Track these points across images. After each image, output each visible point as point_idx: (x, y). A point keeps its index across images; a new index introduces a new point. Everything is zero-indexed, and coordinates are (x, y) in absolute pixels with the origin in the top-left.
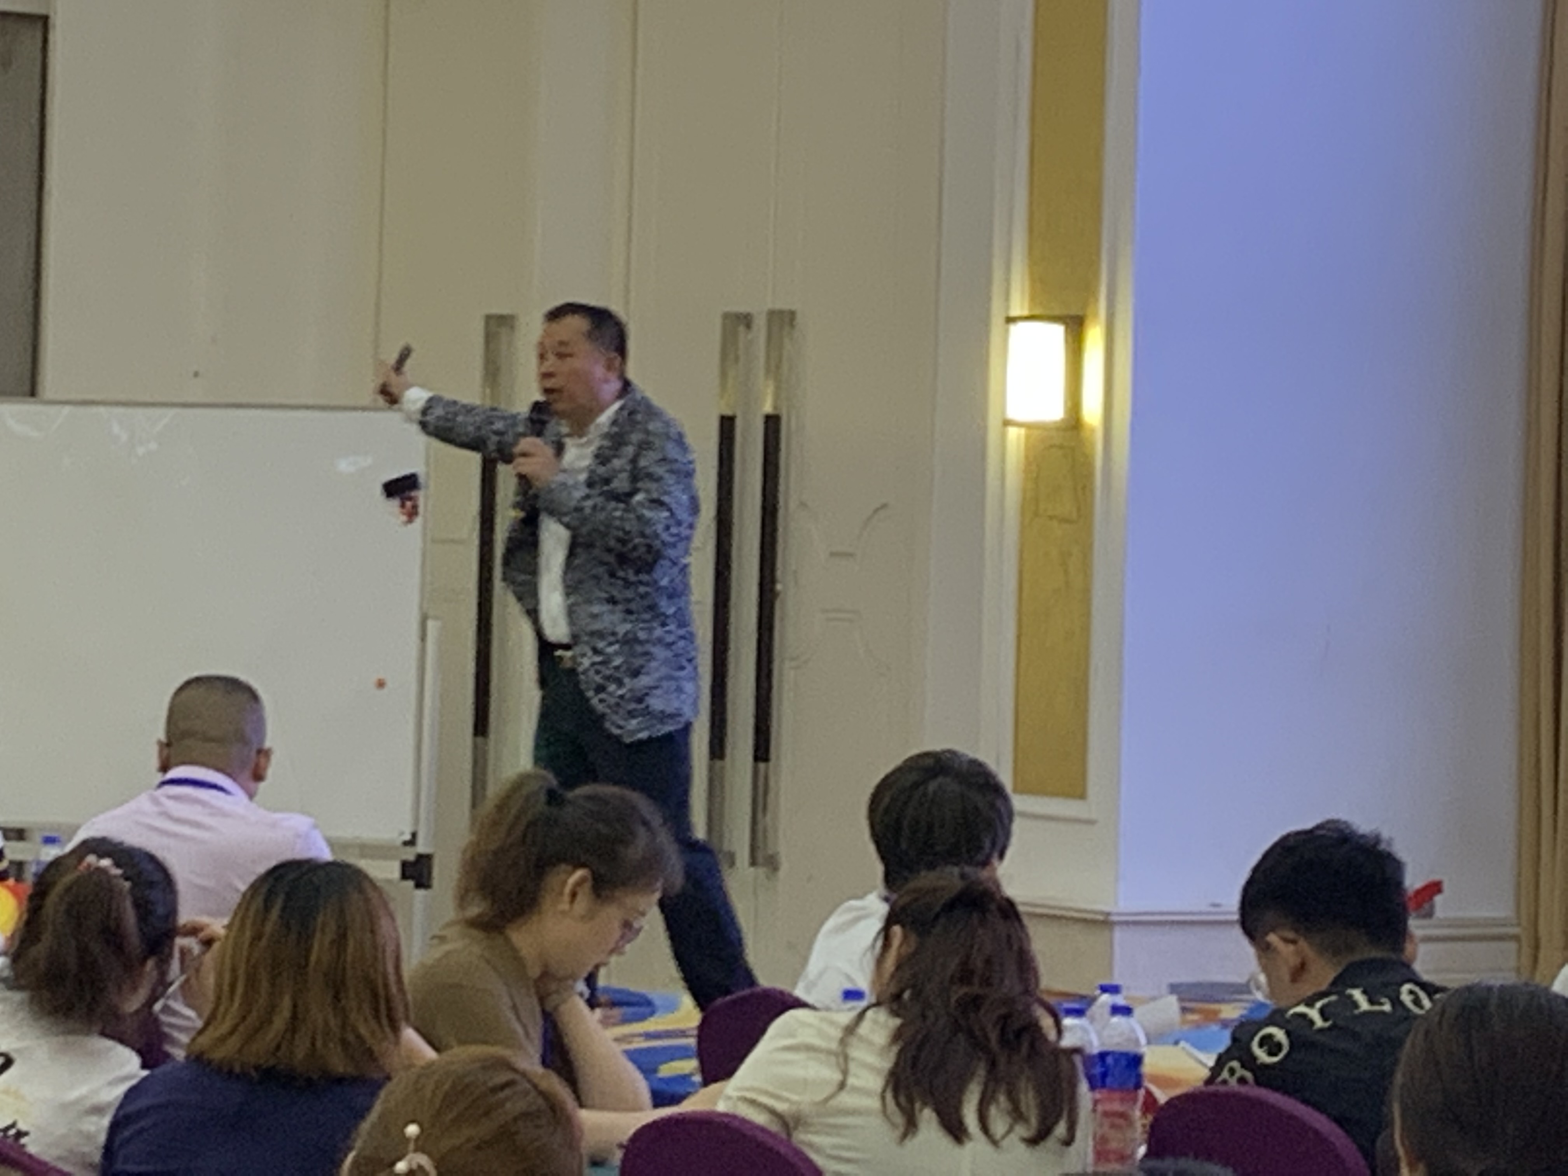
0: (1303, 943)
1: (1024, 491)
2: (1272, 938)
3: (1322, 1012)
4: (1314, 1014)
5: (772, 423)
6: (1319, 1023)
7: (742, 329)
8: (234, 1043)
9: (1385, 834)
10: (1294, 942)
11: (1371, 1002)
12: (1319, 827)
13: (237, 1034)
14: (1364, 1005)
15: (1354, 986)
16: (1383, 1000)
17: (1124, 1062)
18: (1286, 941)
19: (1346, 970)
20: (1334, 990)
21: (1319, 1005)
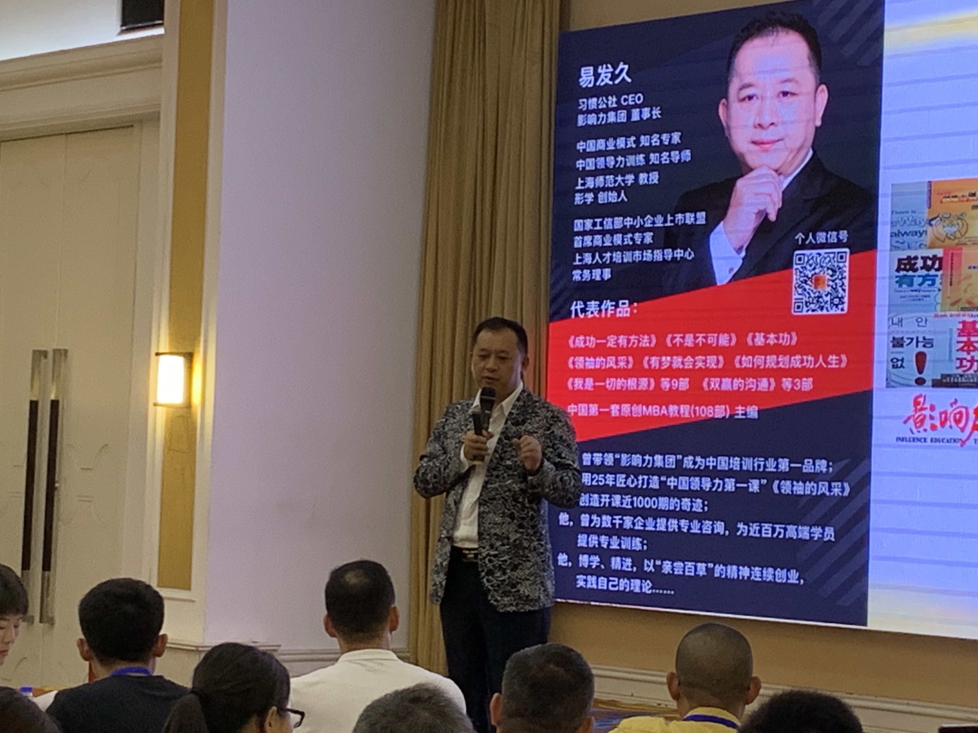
1: (165, 438)
5: (55, 404)
7: (43, 358)
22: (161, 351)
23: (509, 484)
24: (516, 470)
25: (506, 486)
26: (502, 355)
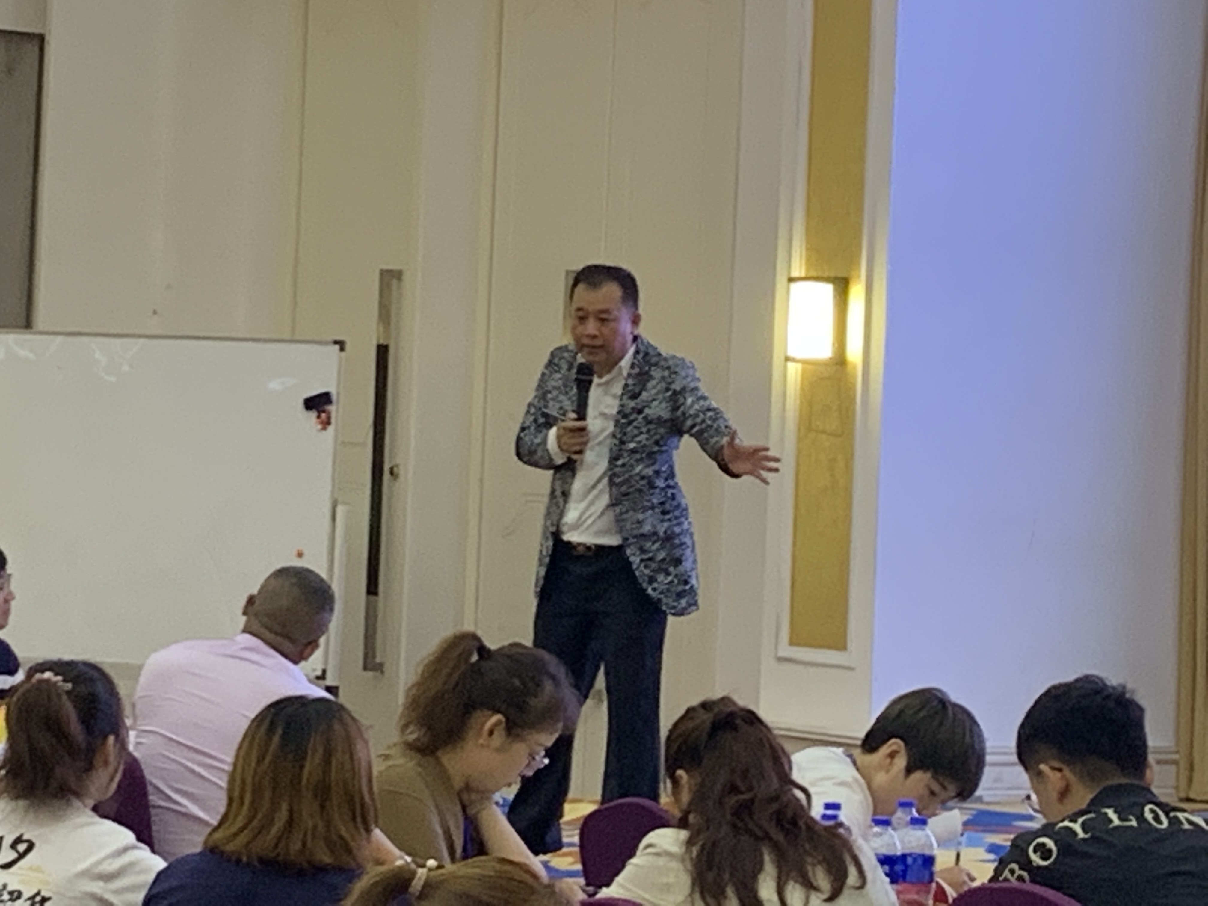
0: (1067, 772)
2: (1042, 767)
3: (1084, 826)
4: (1077, 827)
6: (1081, 835)
8: (242, 839)
9: (1130, 686)
10: (1060, 770)
11: (1120, 819)
12: (1077, 681)
13: (246, 832)
14: (1116, 822)
15: (1109, 807)
16: (1131, 817)
17: (920, 861)
18: (1053, 769)
19: (1100, 793)
20: (1093, 808)
21: (1081, 820)
22: (795, 274)
23: (641, 471)
24: (644, 452)
25: (637, 474)
26: (604, 316)
